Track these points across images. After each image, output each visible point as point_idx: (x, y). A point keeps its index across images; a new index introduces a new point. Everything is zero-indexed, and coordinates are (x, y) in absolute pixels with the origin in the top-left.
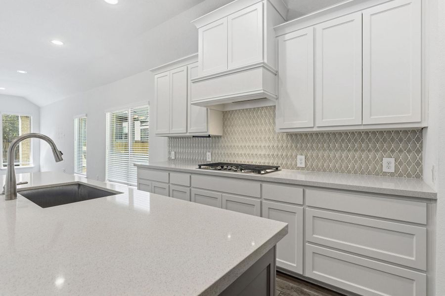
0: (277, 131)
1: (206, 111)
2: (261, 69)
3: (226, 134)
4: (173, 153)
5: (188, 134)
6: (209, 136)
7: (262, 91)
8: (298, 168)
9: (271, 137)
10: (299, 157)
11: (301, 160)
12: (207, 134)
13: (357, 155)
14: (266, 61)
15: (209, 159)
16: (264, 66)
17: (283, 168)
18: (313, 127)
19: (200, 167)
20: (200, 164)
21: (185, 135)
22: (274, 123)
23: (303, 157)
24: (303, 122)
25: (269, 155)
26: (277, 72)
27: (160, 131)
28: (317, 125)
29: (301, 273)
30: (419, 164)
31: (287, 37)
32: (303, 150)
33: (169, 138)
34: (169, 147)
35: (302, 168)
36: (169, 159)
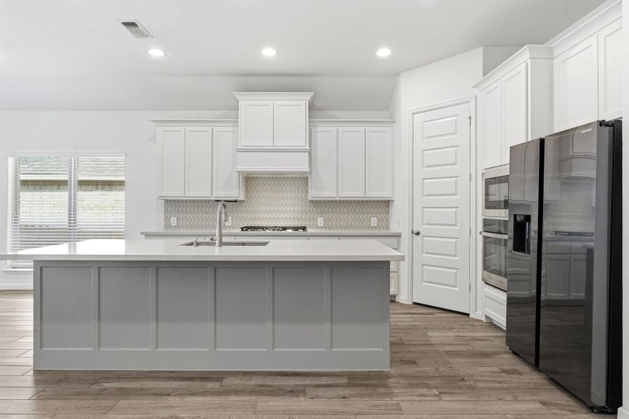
0: (309, 198)
2: (307, 154)
3: (248, 199)
4: (174, 218)
6: (236, 201)
7: (308, 170)
8: (318, 227)
9: (296, 203)
10: (319, 219)
11: (320, 221)
12: (234, 199)
13: (357, 216)
17: (311, 228)
18: (336, 197)
19: (242, 229)
20: (243, 226)
21: (210, 199)
22: (307, 192)
23: (322, 219)
24: (329, 193)
25: (298, 218)
27: (166, 193)
30: (388, 221)
32: (322, 212)
33: (167, 201)
34: (166, 211)
35: (322, 227)
36: (167, 226)
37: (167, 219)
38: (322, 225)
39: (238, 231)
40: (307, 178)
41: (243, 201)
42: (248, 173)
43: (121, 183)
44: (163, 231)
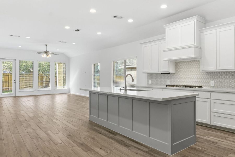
0: (201, 71)
1: (168, 63)
2: (193, 48)
3: (177, 72)
4: (150, 81)
5: (159, 72)
6: (169, 73)
7: (194, 57)
8: (211, 87)
9: (199, 73)
11: (212, 83)
12: (168, 72)
14: (195, 44)
15: (169, 84)
16: (195, 47)
17: (204, 87)
18: (216, 70)
19: (167, 86)
22: (200, 67)
23: (213, 82)
25: (198, 81)
26: (201, 47)
27: (145, 71)
28: (218, 69)
29: (209, 123)
31: (205, 33)
32: (213, 79)
33: (148, 74)
34: (148, 78)
35: (213, 87)
36: (148, 84)
37: (148, 81)
38: (213, 86)
39: (165, 87)
40: (200, 60)
41: (175, 73)
42: (176, 60)
43: (135, 68)
44: (147, 86)
